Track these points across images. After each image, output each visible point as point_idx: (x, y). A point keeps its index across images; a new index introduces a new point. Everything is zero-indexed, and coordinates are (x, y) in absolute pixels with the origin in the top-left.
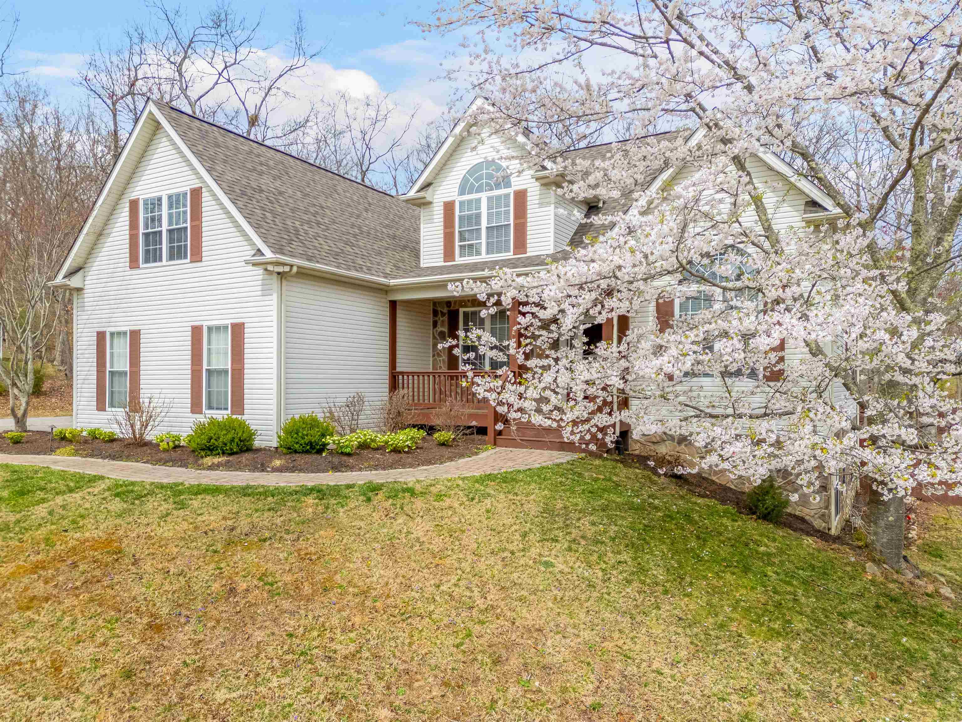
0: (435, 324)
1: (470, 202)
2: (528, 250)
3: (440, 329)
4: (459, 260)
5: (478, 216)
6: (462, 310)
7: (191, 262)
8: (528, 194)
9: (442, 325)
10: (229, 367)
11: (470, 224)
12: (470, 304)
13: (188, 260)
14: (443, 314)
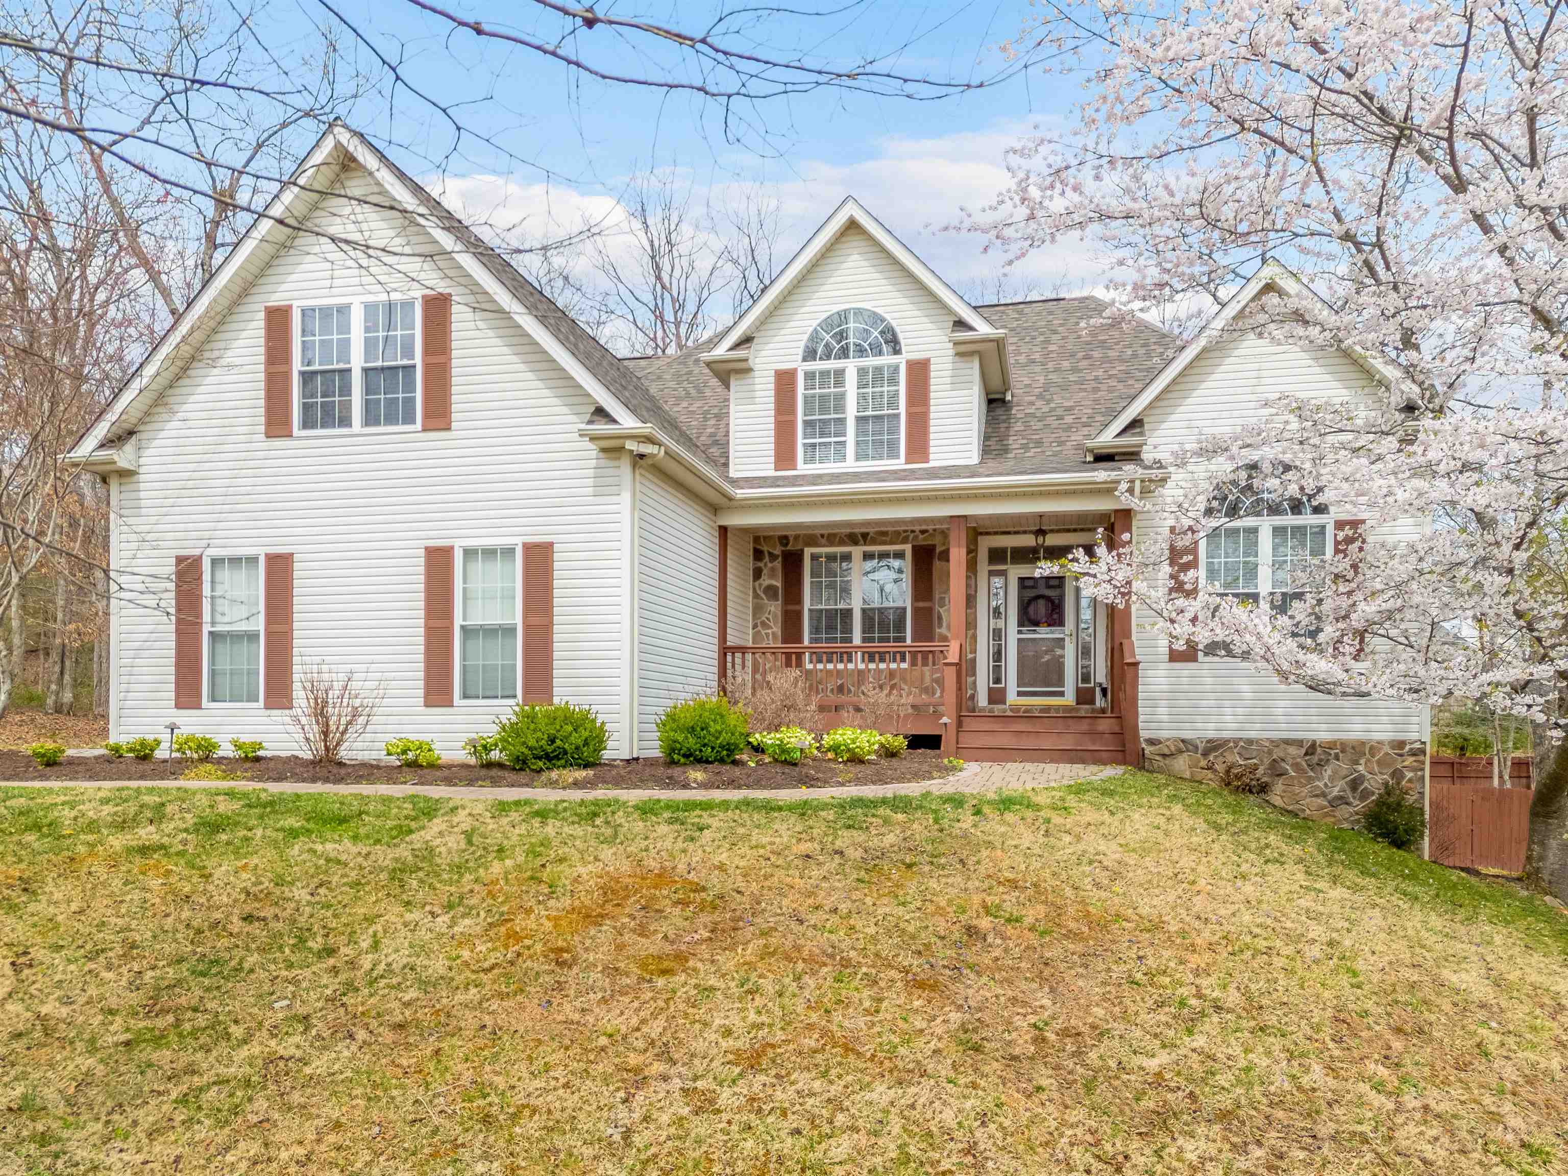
0: (757, 574)
1: (825, 374)
2: (931, 457)
3: (766, 581)
4: (803, 468)
5: (841, 397)
6: (808, 552)
7: (424, 430)
8: (932, 367)
9: (772, 575)
10: (518, 620)
11: (823, 410)
12: (824, 541)
13: (419, 425)
14: (773, 557)
